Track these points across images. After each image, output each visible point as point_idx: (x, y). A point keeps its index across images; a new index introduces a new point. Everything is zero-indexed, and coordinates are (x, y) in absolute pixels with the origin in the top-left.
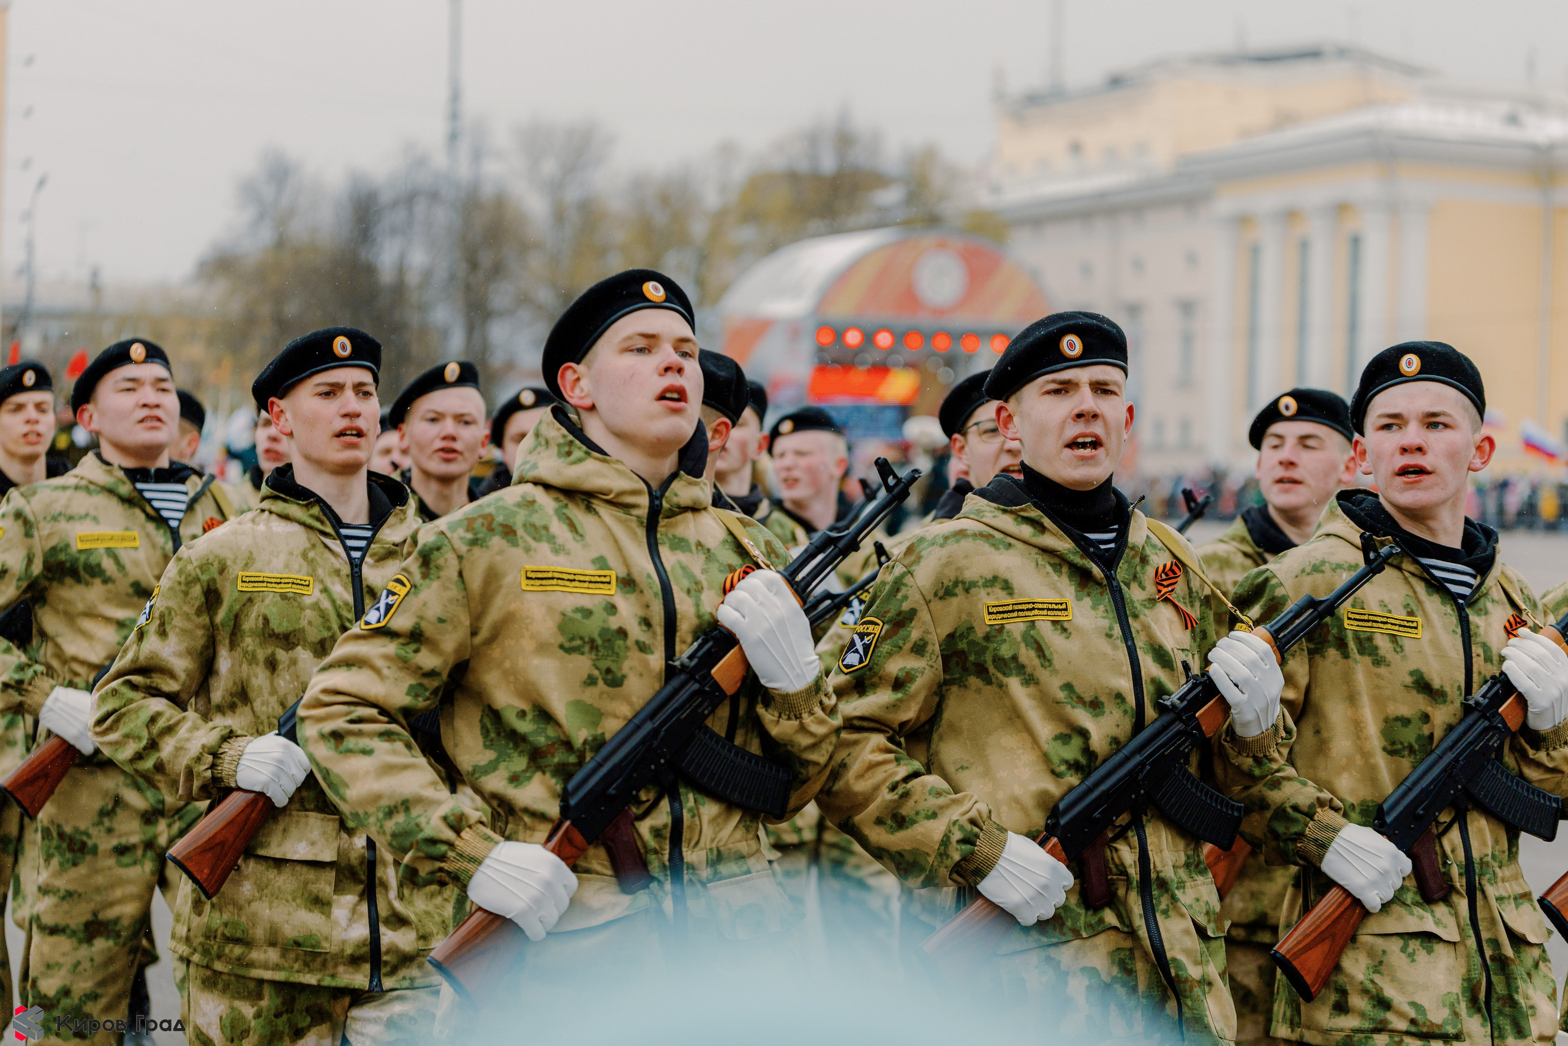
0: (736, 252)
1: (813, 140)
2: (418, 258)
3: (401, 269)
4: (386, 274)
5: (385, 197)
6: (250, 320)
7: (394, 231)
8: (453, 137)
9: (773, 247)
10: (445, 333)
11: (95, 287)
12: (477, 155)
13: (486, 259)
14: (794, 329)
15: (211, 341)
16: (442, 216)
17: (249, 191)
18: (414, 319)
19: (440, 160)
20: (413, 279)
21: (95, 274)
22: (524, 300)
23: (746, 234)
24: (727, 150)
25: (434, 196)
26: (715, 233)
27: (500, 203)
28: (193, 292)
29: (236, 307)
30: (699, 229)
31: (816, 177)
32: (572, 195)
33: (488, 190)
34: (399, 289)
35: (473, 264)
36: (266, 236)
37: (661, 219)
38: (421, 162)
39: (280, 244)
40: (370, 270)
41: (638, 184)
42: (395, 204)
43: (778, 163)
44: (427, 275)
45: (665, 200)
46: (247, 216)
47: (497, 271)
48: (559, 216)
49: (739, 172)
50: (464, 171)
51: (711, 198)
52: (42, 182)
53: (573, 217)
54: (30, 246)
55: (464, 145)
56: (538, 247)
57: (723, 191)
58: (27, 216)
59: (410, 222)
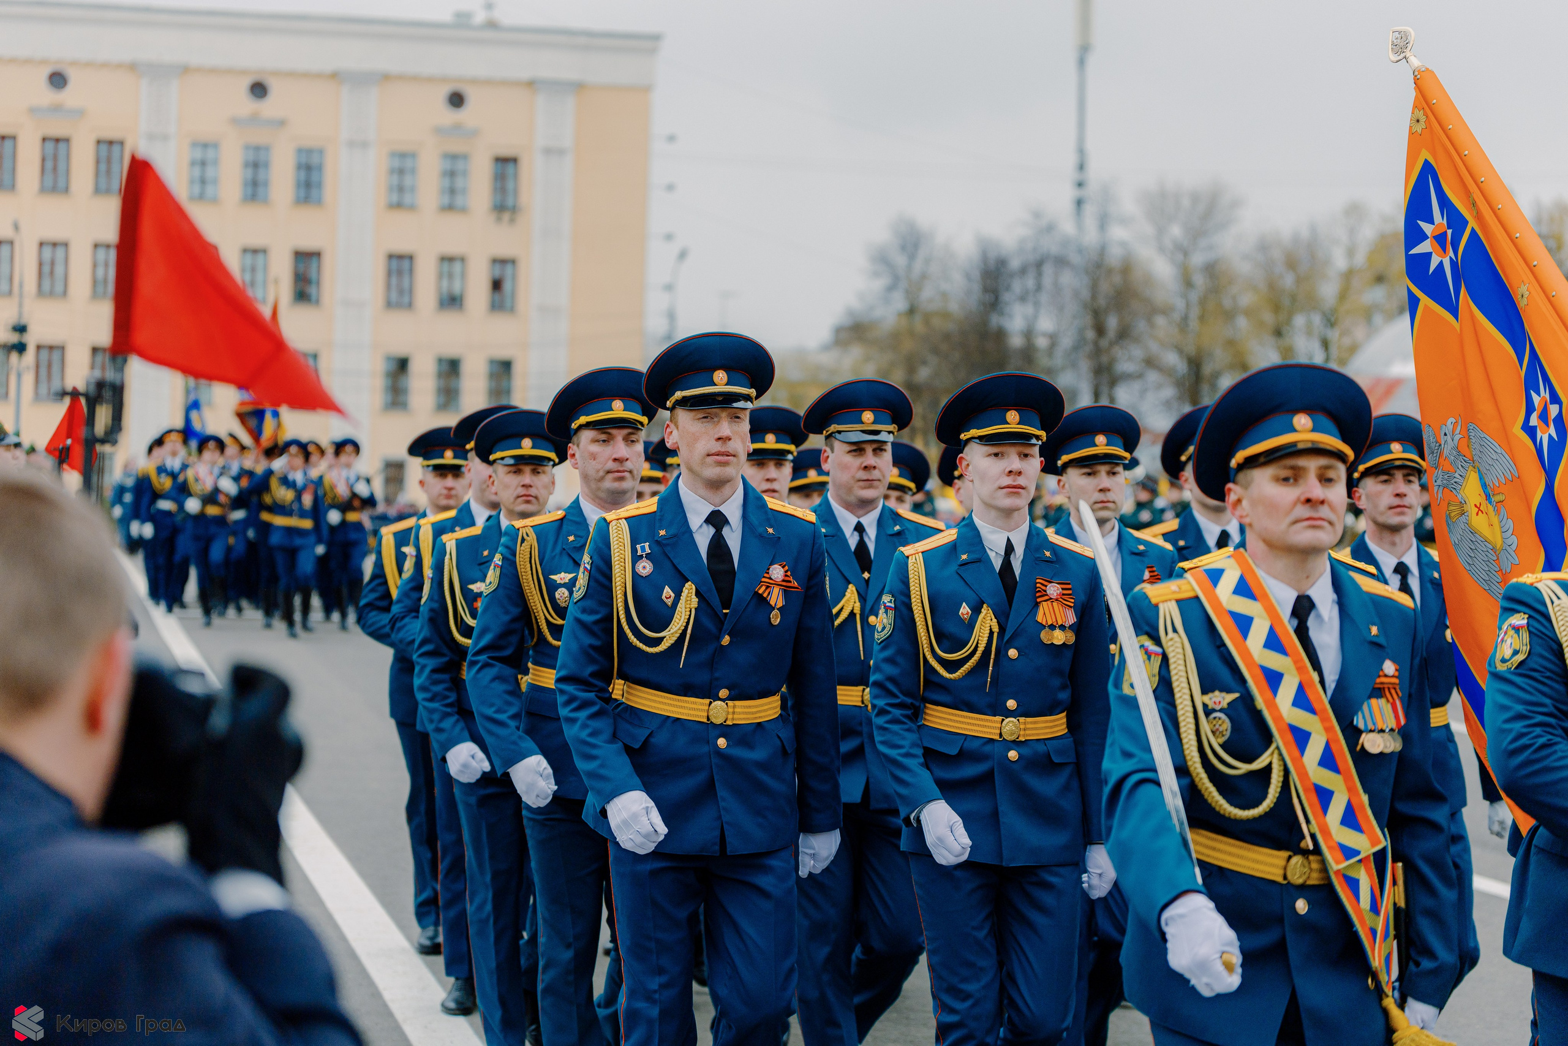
0: (1367, 313)
2: (1046, 324)
3: (1029, 334)
4: (1016, 341)
5: (1015, 264)
7: (1023, 299)
8: (1079, 203)
12: (1103, 222)
13: (1112, 323)
16: (1069, 279)
17: (881, 259)
19: (1068, 227)
20: (1042, 342)
22: (1150, 362)
24: (1354, 210)
25: (1061, 262)
26: (1343, 296)
27: (1127, 268)
28: (827, 359)
30: (1328, 291)
32: (1198, 259)
33: (1115, 255)
34: (1028, 352)
35: (1100, 330)
36: (899, 303)
37: (1287, 282)
38: (1050, 228)
39: (912, 311)
40: (1000, 335)
41: (1263, 246)
42: (1023, 271)
44: (1053, 339)
45: (1291, 263)
46: (879, 284)
47: (1124, 334)
48: (1185, 280)
49: (1368, 232)
50: (1091, 237)
51: (1340, 262)
52: (683, 255)
53: (1199, 280)
54: (671, 316)
55: (1090, 211)
56: (1166, 311)
57: (1351, 252)
58: (669, 288)
59: (1039, 288)
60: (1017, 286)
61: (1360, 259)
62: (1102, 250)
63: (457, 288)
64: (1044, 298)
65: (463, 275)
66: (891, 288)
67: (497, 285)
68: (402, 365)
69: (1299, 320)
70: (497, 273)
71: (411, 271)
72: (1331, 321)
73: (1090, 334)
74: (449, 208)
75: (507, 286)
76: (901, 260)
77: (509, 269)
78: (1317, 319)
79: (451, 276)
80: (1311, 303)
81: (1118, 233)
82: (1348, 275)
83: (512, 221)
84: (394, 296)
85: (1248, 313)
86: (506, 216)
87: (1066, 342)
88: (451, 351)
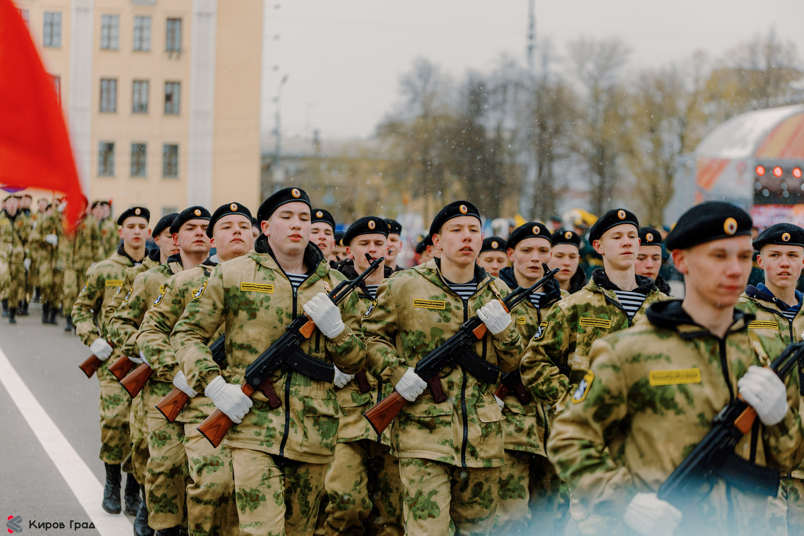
0: (705, 119)
1: (752, 49)
2: (509, 124)
3: (499, 129)
4: (491, 134)
5: (490, 86)
6: (409, 161)
7: (494, 108)
8: (531, 48)
9: (728, 116)
10: (525, 169)
11: (316, 141)
12: (545, 60)
13: (551, 124)
14: (741, 166)
15: (385, 174)
16: (523, 97)
17: (407, 83)
18: (507, 159)
19: (523, 64)
20: (506, 135)
21: (316, 133)
22: (574, 148)
23: (709, 108)
24: (699, 55)
25: (519, 85)
26: (691, 108)
27: (560, 90)
28: (374, 144)
29: (399, 154)
30: (682, 105)
31: (755, 71)
32: (604, 84)
33: (552, 80)
34: (498, 142)
35: (543, 127)
36: (418, 110)
37: (658, 98)
38: (511, 64)
39: (425, 116)
40: (480, 131)
41: (643, 78)
42: (495, 91)
43: (731, 64)
44: (515, 133)
45: (660, 86)
46: (405, 98)
48: (596, 96)
49: (706, 70)
50: (537, 70)
51: (690, 86)
52: (285, 79)
53: (604, 97)
54: (277, 117)
55: (537, 53)
56: (582, 116)
57: (697, 80)
58: (276, 100)
59: (504, 101)
60: (492, 100)
61: (702, 84)
62: (545, 78)
63: (144, 99)
64: (508, 107)
65: (148, 91)
66: (413, 101)
67: (168, 98)
68: (109, 148)
69: (665, 124)
70: (169, 90)
71: (116, 89)
72: (684, 124)
73: (537, 130)
74: (139, 50)
75: (175, 98)
76: (419, 84)
77: (176, 88)
78: (675, 122)
79: (140, 93)
80: (672, 112)
81: (555, 68)
82: (696, 94)
83: (178, 58)
84: (104, 104)
85: (634, 118)
86: (175, 55)
87: (522, 135)
88: (140, 139)
